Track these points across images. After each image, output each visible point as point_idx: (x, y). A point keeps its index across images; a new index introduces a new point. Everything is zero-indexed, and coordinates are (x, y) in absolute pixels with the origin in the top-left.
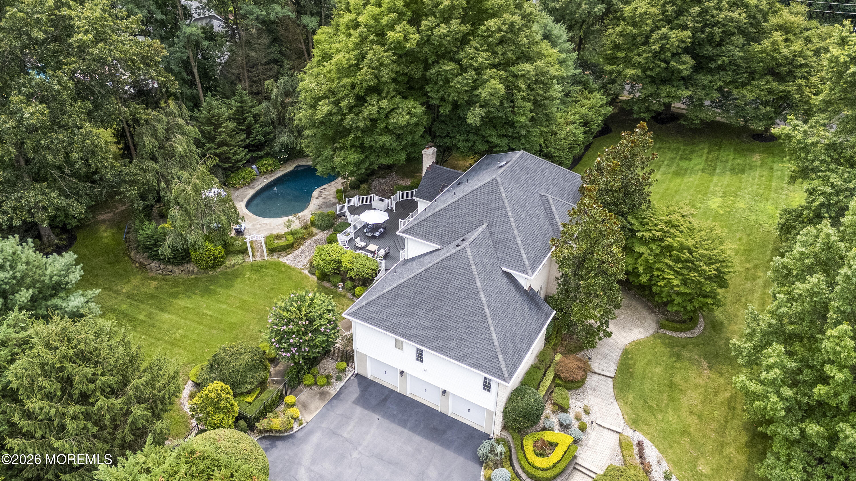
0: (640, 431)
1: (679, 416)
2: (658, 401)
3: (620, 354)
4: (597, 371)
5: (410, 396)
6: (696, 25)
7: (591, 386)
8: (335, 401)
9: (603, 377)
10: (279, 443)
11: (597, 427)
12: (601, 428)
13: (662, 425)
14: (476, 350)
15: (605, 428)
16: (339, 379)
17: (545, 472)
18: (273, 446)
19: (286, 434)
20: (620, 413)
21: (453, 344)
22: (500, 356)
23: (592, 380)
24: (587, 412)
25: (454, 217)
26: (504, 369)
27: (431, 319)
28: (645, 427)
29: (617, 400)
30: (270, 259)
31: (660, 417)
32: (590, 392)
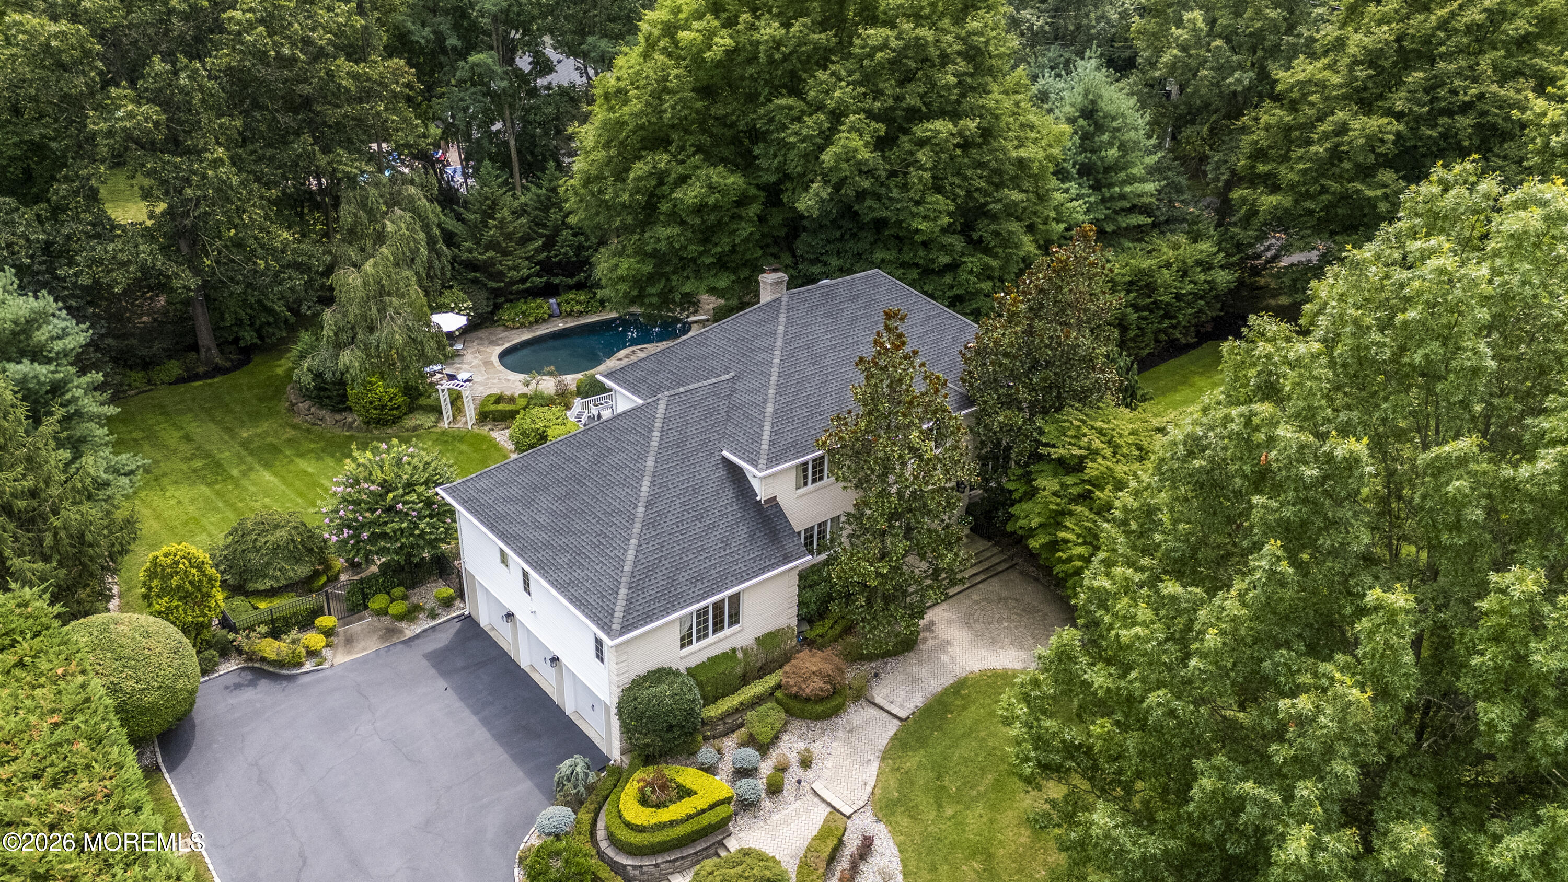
0: (888, 823)
1: (992, 821)
2: (964, 784)
3: (946, 684)
4: (878, 700)
5: (527, 670)
6: (1416, 109)
7: (848, 722)
8: (401, 646)
9: (885, 715)
10: (264, 684)
11: (810, 796)
12: (816, 800)
13: (943, 827)
14: (591, 575)
15: (823, 800)
16: (433, 615)
17: (634, 834)
18: (253, 683)
19: (285, 672)
20: (872, 783)
21: (563, 559)
22: (623, 591)
23: (858, 715)
24: (806, 763)
25: (690, 358)
26: (618, 614)
27: (553, 513)
28: (905, 821)
29: (883, 759)
30: (476, 429)
31: (949, 812)
32: (840, 734)
